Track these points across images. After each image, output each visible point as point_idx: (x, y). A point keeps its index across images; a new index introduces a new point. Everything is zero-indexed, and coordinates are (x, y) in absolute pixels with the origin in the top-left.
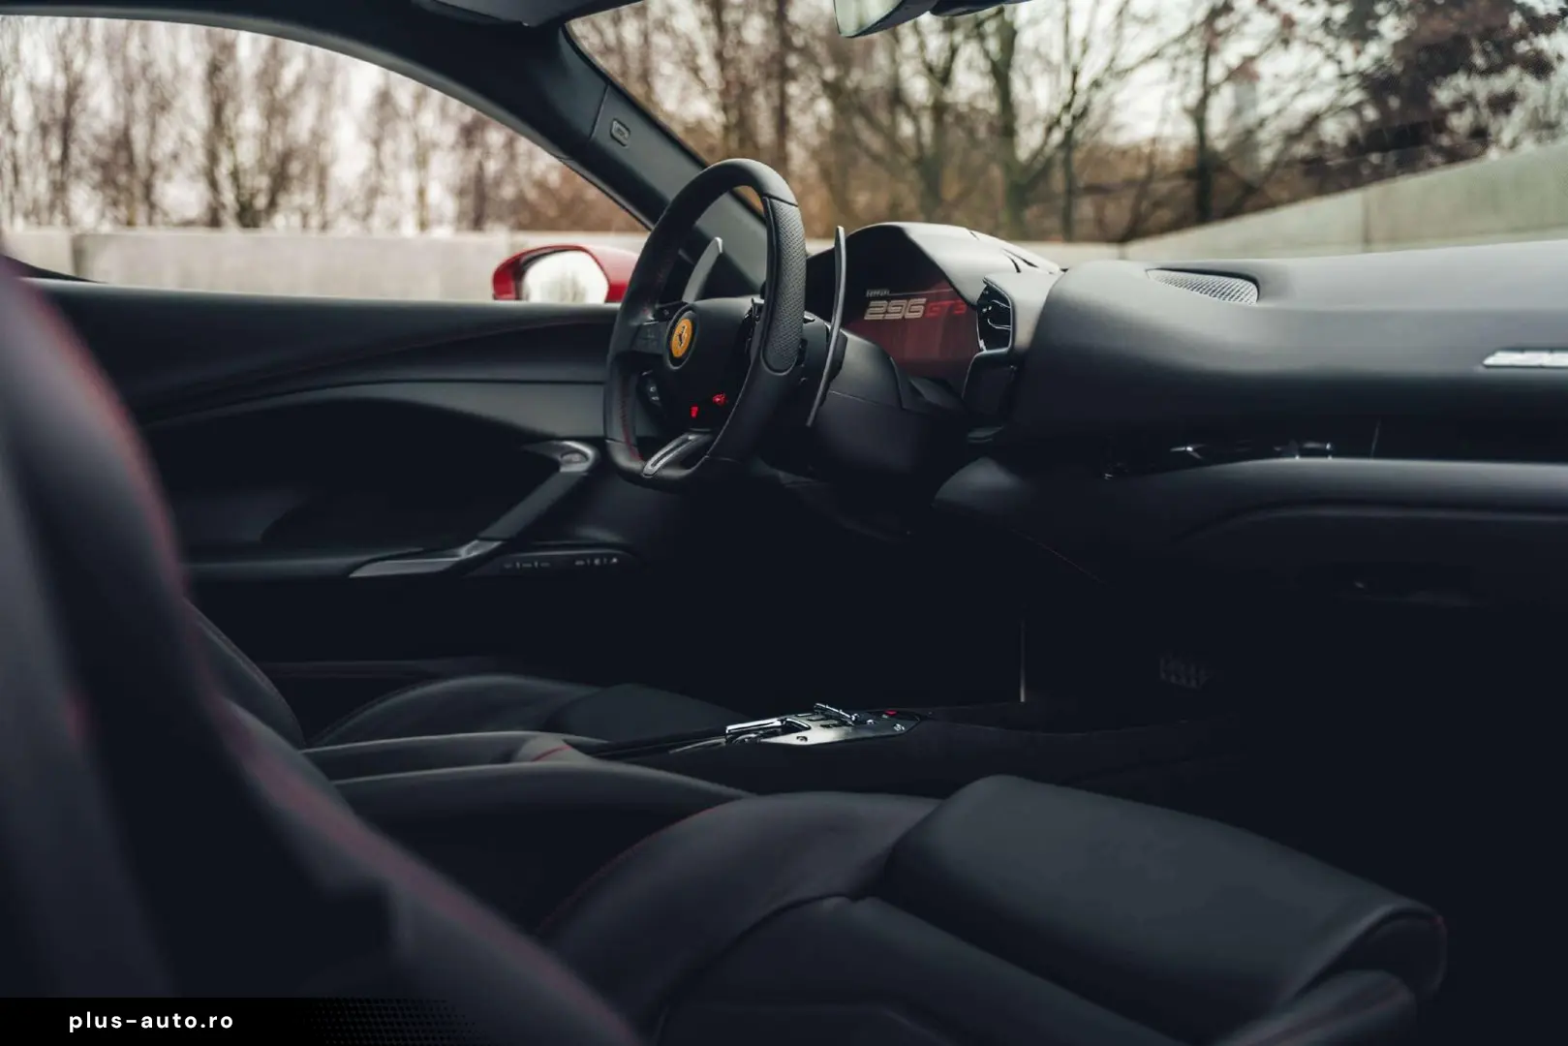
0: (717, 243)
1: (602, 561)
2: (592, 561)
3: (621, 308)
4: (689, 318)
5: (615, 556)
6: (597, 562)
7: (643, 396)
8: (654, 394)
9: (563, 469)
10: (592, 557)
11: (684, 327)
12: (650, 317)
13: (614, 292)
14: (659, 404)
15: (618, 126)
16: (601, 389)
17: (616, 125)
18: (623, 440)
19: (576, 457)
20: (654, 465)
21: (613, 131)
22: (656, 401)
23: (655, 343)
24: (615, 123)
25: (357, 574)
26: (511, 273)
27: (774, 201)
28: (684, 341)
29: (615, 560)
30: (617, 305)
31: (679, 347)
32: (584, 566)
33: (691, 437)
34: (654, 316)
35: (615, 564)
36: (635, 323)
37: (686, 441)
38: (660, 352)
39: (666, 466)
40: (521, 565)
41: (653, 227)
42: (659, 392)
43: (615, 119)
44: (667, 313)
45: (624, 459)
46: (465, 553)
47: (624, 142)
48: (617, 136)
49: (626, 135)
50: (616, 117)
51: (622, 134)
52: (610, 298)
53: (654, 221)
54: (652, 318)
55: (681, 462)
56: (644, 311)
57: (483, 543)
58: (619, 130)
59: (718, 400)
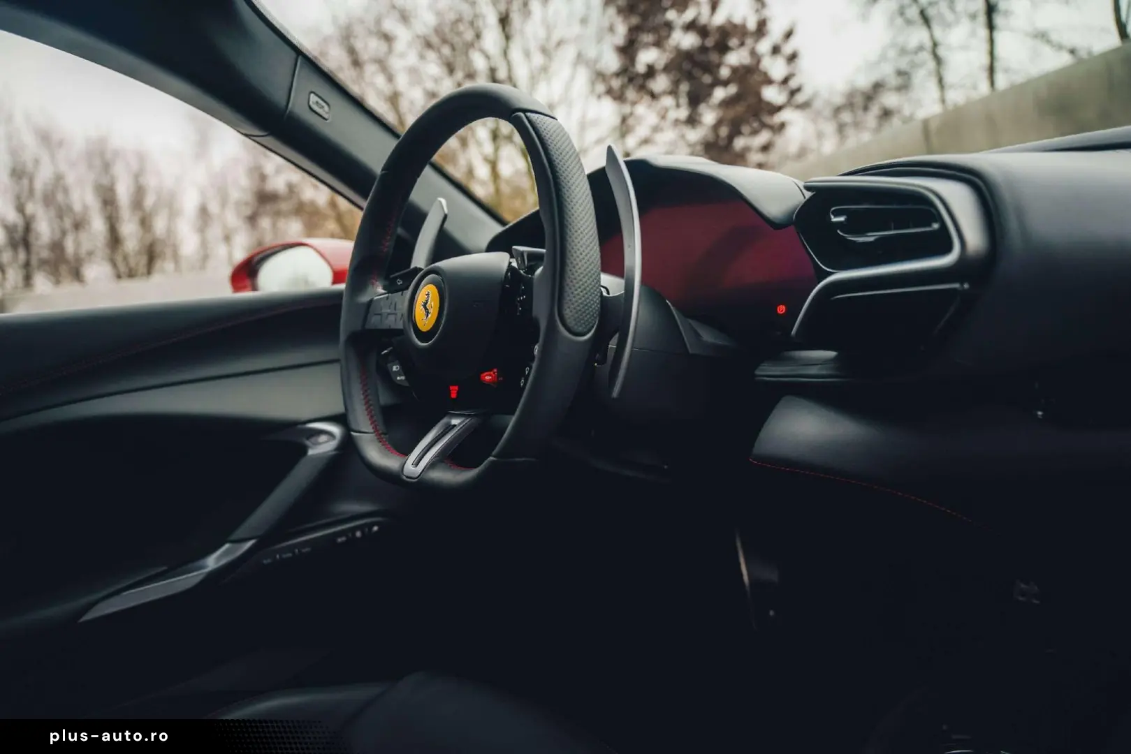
0: (440, 202)
1: (363, 533)
2: (354, 534)
3: (346, 287)
4: (432, 282)
5: (373, 524)
6: (358, 534)
7: (387, 377)
8: (398, 373)
9: (311, 452)
10: (354, 529)
11: (428, 294)
12: (380, 290)
13: (338, 277)
14: (407, 384)
15: (316, 99)
16: (336, 368)
17: (313, 98)
18: (372, 431)
19: (323, 438)
20: (417, 464)
21: (311, 103)
22: (401, 380)
23: (392, 318)
24: (312, 95)
25: (89, 616)
26: (246, 272)
27: (529, 114)
28: (431, 311)
29: (375, 528)
30: (342, 286)
31: (425, 321)
32: (346, 541)
33: (455, 421)
34: (384, 289)
35: (376, 532)
36: (364, 299)
37: (450, 428)
38: (400, 326)
39: (432, 465)
40: (280, 556)
41: (365, 204)
42: (405, 370)
43: (312, 92)
44: (400, 282)
45: (376, 454)
46: (212, 562)
47: (326, 116)
48: (315, 108)
49: (326, 108)
50: (313, 90)
51: (322, 107)
52: (335, 281)
53: (365, 196)
54: (383, 291)
55: (450, 457)
56: (373, 284)
57: (236, 545)
58: (317, 102)
59: (488, 378)
